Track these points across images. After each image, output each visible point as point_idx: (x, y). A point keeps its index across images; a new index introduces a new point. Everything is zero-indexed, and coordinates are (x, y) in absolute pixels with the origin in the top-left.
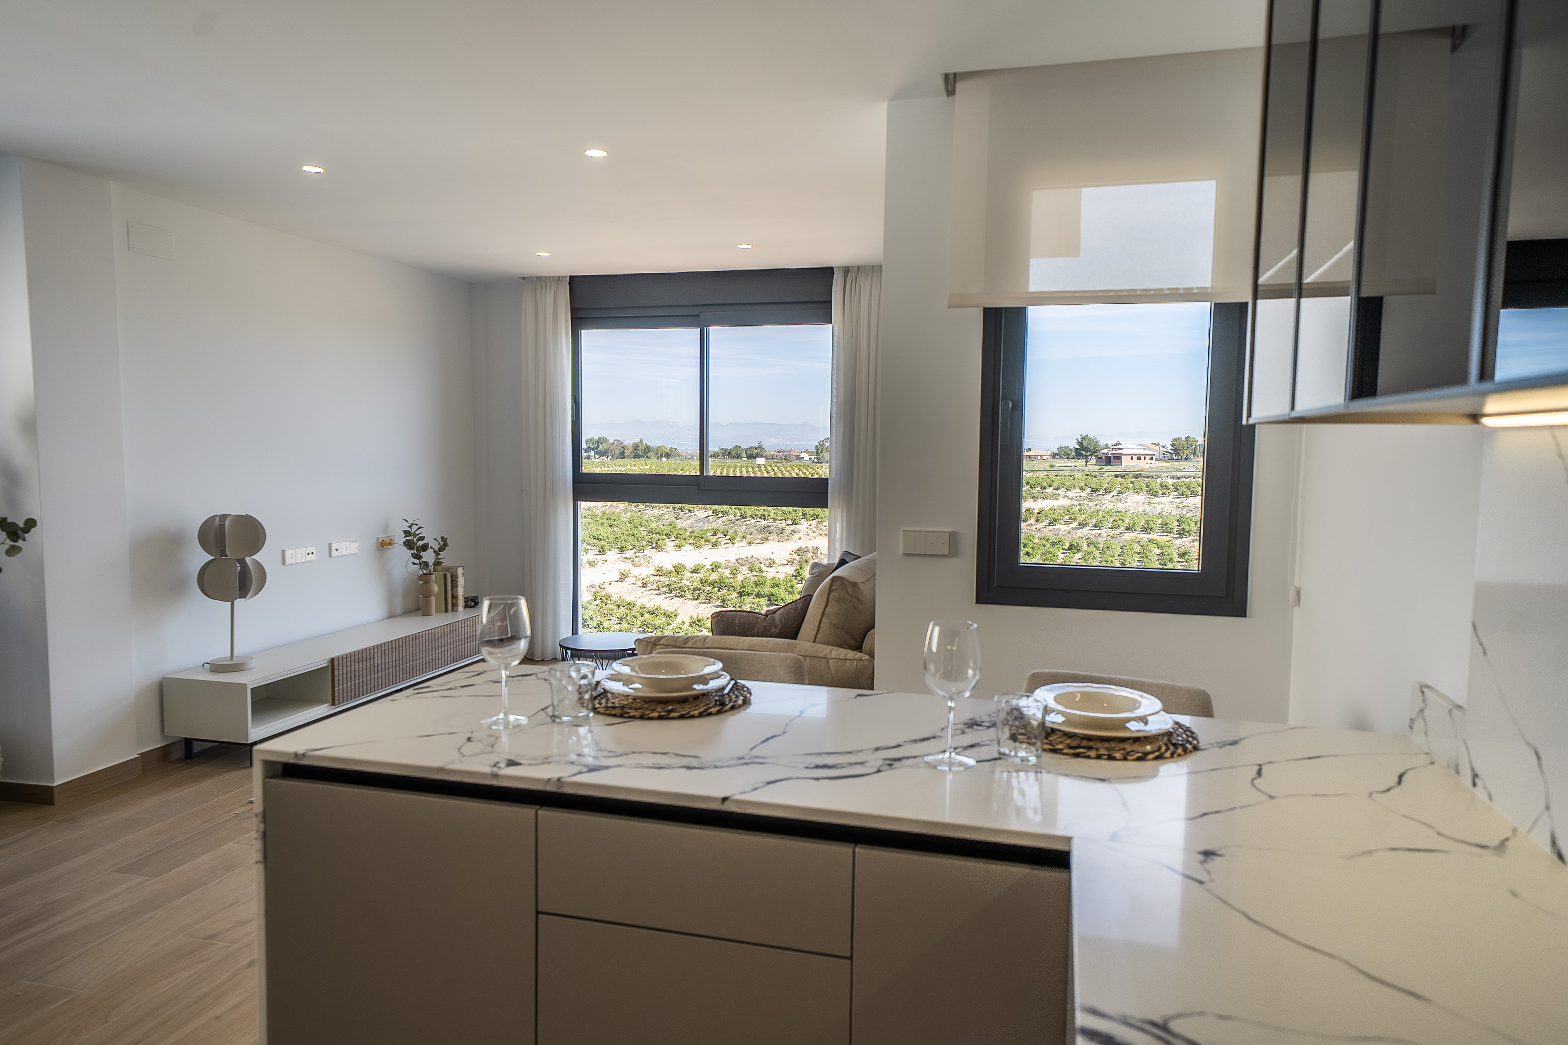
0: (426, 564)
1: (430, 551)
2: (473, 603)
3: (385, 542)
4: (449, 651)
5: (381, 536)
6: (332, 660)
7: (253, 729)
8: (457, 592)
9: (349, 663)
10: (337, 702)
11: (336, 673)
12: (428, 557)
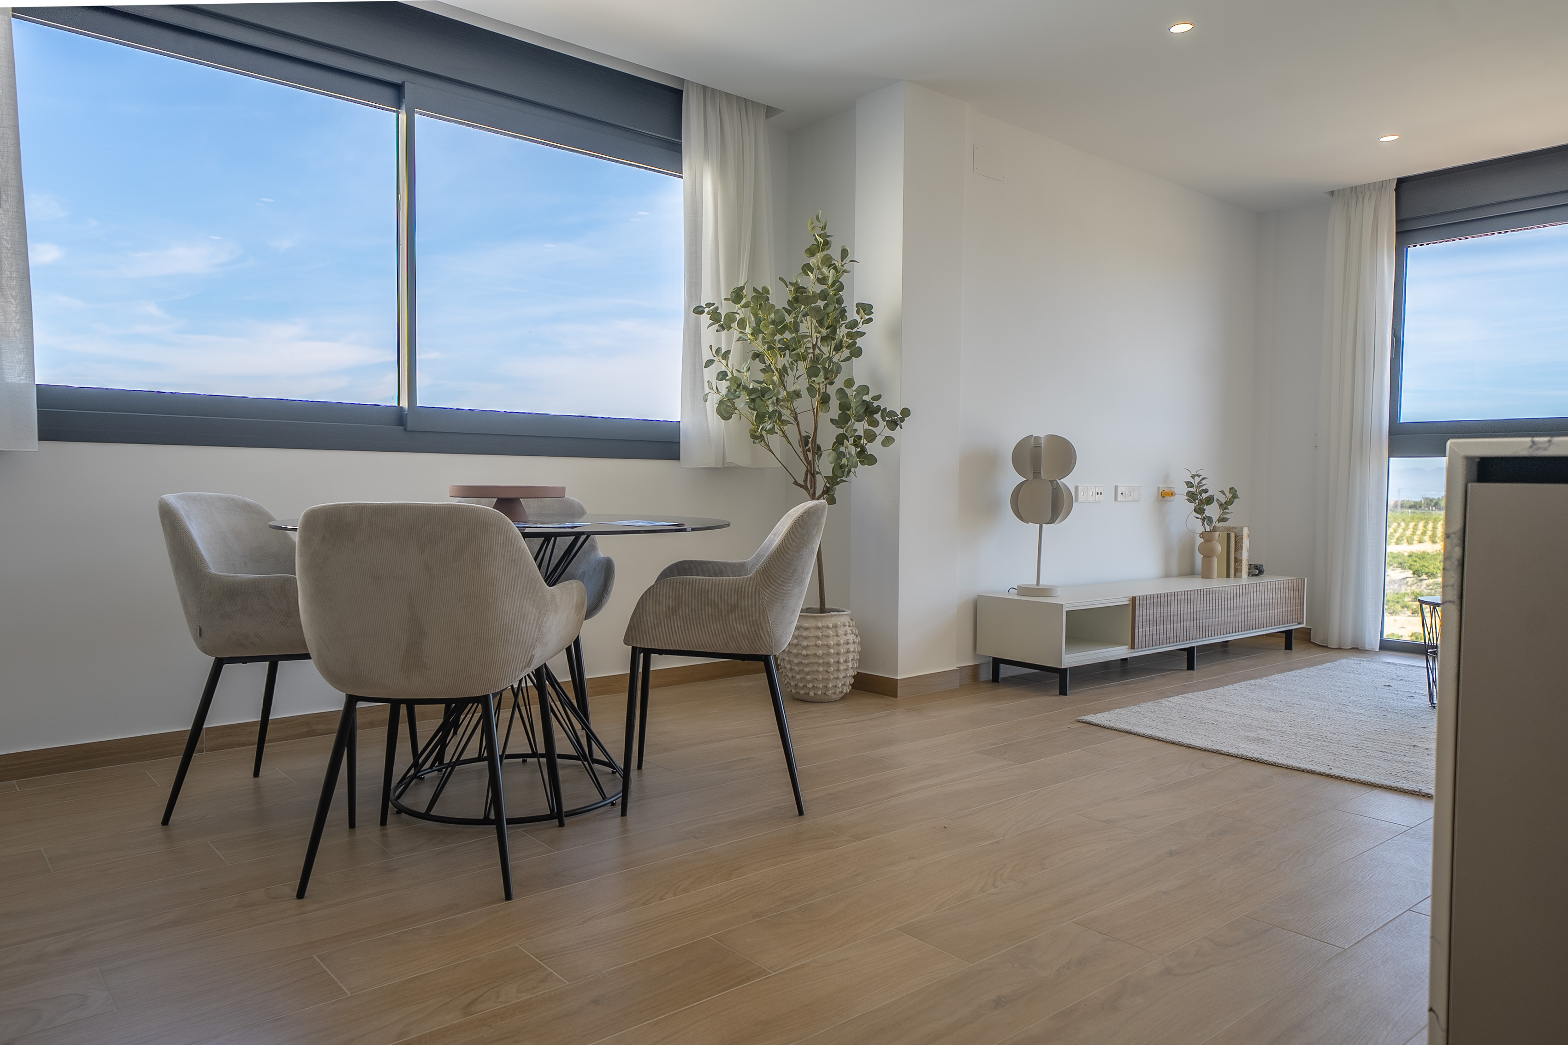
0: (1210, 519)
1: (1215, 504)
2: (1257, 571)
3: (1167, 492)
4: (1240, 615)
5: (1163, 486)
6: (1134, 599)
7: (1065, 655)
8: (1242, 555)
9: (1148, 606)
10: (1136, 646)
11: (1136, 613)
12: (1212, 511)
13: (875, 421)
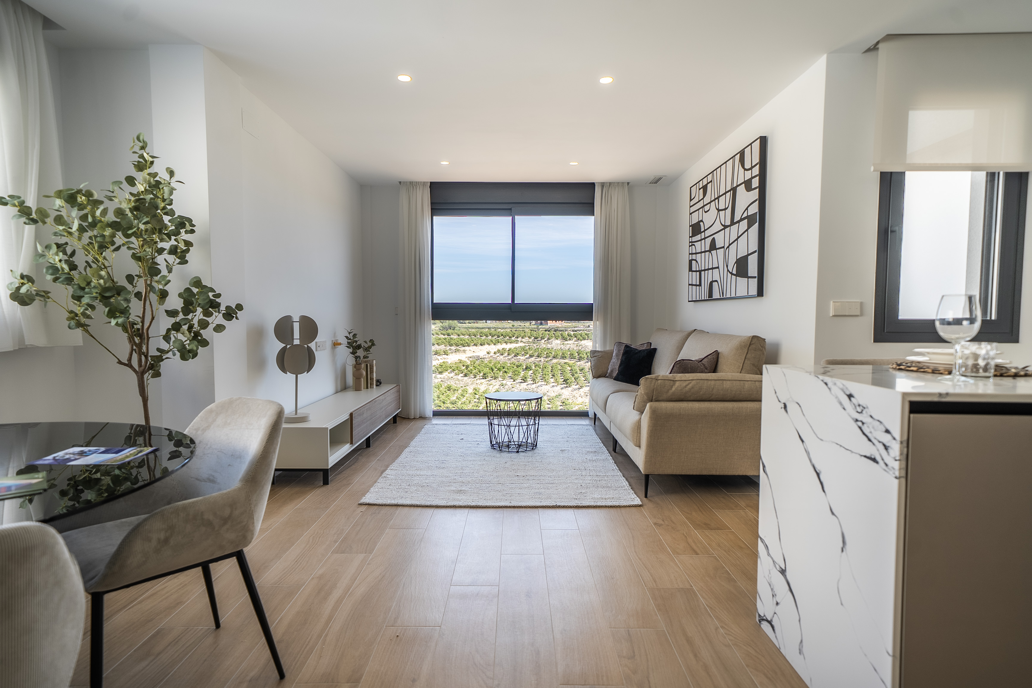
0: (359, 357)
1: (362, 349)
2: (379, 383)
3: (336, 343)
5: (334, 340)
6: (350, 415)
7: (330, 459)
8: (373, 376)
9: (357, 417)
10: (353, 442)
11: (353, 422)
12: (360, 353)
13: (209, 313)
